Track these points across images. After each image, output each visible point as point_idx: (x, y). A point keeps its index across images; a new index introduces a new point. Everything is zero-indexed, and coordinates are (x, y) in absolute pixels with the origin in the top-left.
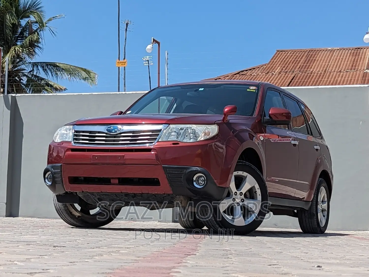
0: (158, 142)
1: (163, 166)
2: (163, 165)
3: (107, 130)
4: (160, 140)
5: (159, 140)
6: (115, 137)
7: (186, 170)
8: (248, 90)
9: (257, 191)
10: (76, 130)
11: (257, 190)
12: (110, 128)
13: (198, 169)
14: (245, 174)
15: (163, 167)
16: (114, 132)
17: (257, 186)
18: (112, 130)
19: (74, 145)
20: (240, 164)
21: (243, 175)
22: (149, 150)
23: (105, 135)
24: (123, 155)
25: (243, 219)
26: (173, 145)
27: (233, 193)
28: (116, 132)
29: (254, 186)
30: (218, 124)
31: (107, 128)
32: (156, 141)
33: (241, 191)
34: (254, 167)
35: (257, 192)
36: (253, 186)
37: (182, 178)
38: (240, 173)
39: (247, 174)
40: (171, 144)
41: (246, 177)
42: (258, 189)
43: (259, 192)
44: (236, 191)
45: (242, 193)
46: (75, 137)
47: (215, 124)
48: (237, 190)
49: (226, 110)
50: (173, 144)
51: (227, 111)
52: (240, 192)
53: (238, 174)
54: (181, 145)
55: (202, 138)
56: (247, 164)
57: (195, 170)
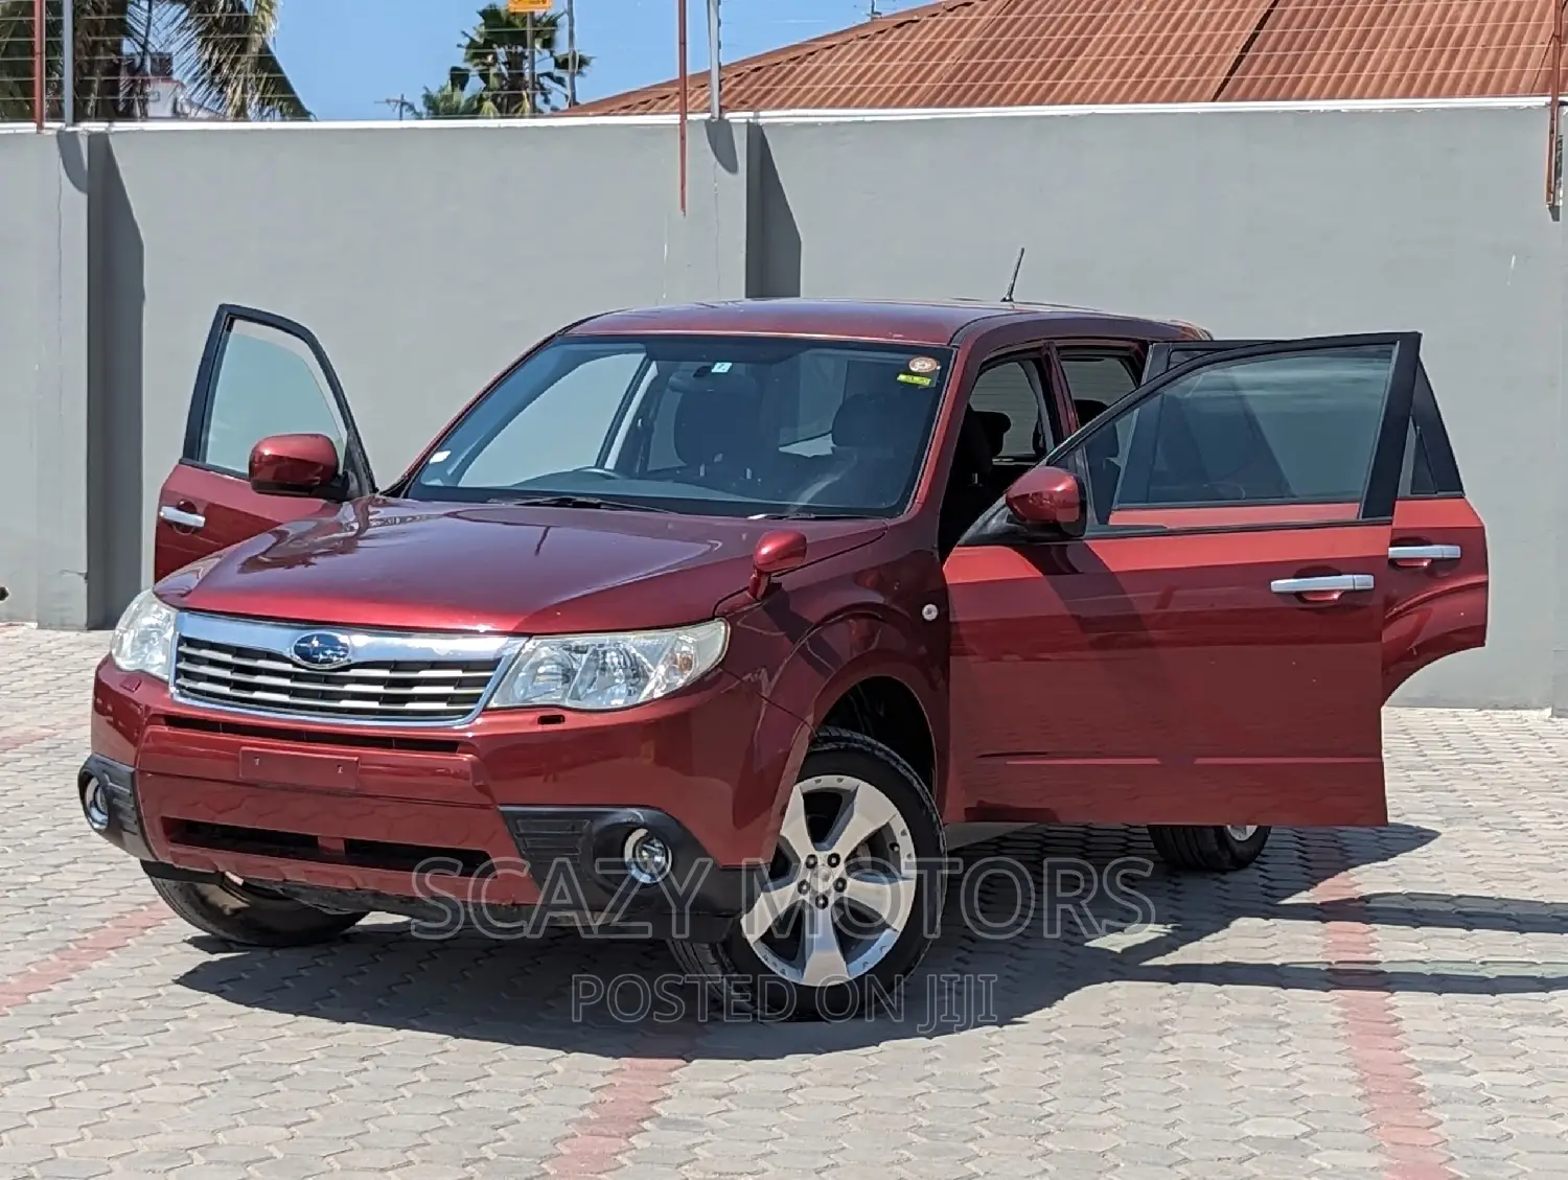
0: (486, 710)
1: (502, 808)
2: (502, 805)
3: (298, 650)
4: (493, 704)
5: (488, 701)
6: (327, 680)
7: (592, 821)
8: (902, 377)
9: (899, 842)
10: (185, 634)
11: (900, 839)
12: (306, 642)
13: (638, 817)
14: (848, 782)
15: (503, 812)
16: (323, 662)
17: (899, 825)
18: (317, 651)
19: (177, 700)
20: (826, 747)
21: (841, 785)
22: (450, 746)
23: (289, 667)
24: (353, 761)
25: (842, 959)
26: (540, 728)
27: (799, 861)
28: (329, 661)
29: (888, 824)
30: (730, 617)
31: (299, 642)
32: (477, 707)
33: (835, 850)
34: (887, 749)
35: (898, 845)
36: (884, 823)
37: (577, 851)
38: (829, 781)
39: (857, 781)
40: (532, 723)
41: (852, 794)
42: (903, 833)
43: (906, 845)
44: (813, 851)
45: (836, 856)
46: (182, 665)
47: (712, 618)
48: (817, 844)
49: (765, 551)
50: (544, 720)
51: (768, 555)
52: (830, 853)
53: (819, 786)
54: (572, 722)
55: (657, 684)
56: (856, 745)
57: (625, 820)
